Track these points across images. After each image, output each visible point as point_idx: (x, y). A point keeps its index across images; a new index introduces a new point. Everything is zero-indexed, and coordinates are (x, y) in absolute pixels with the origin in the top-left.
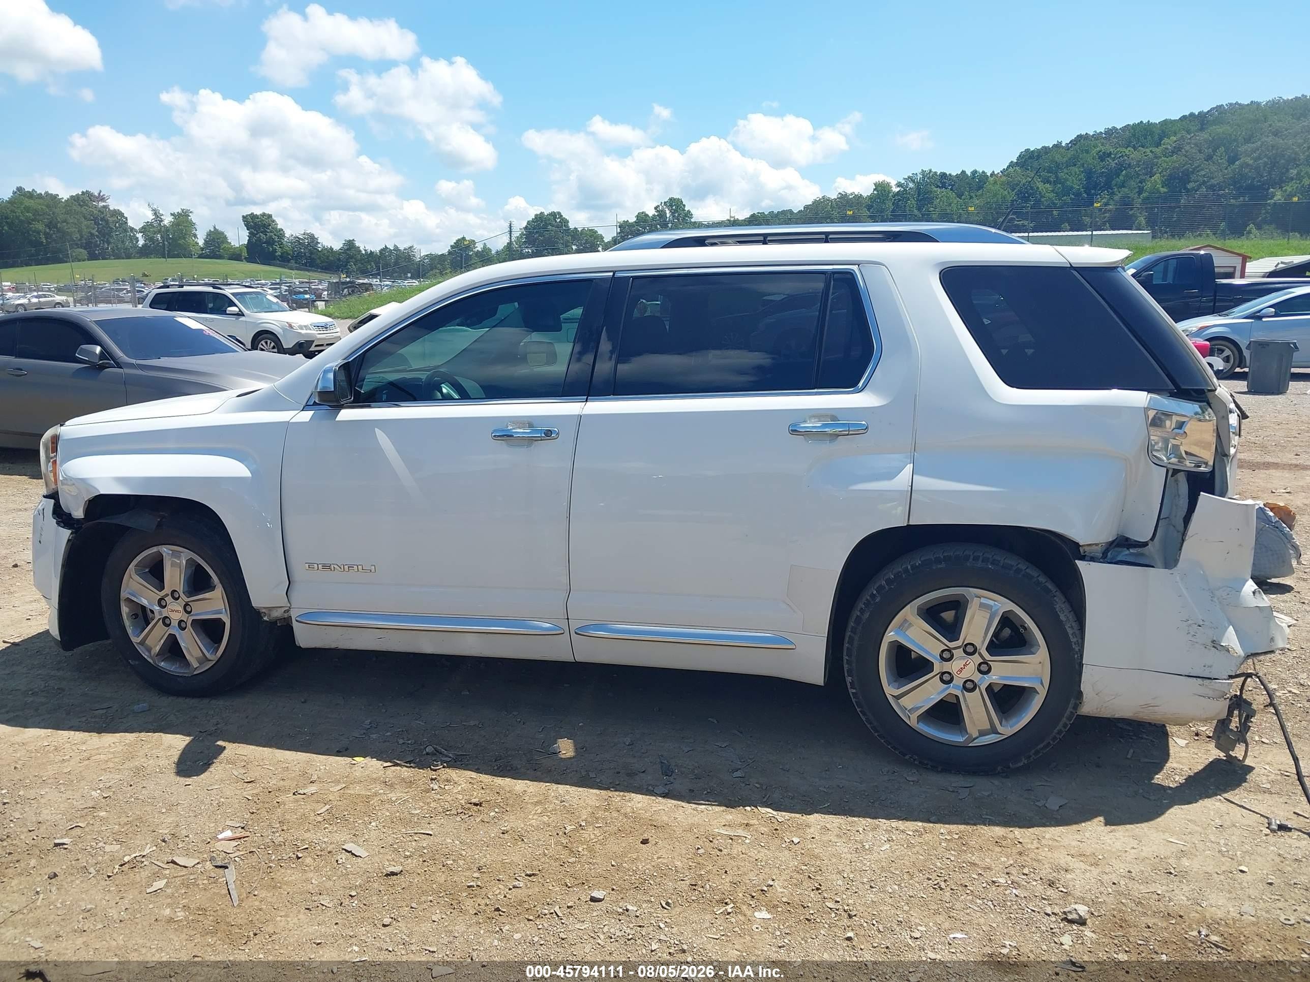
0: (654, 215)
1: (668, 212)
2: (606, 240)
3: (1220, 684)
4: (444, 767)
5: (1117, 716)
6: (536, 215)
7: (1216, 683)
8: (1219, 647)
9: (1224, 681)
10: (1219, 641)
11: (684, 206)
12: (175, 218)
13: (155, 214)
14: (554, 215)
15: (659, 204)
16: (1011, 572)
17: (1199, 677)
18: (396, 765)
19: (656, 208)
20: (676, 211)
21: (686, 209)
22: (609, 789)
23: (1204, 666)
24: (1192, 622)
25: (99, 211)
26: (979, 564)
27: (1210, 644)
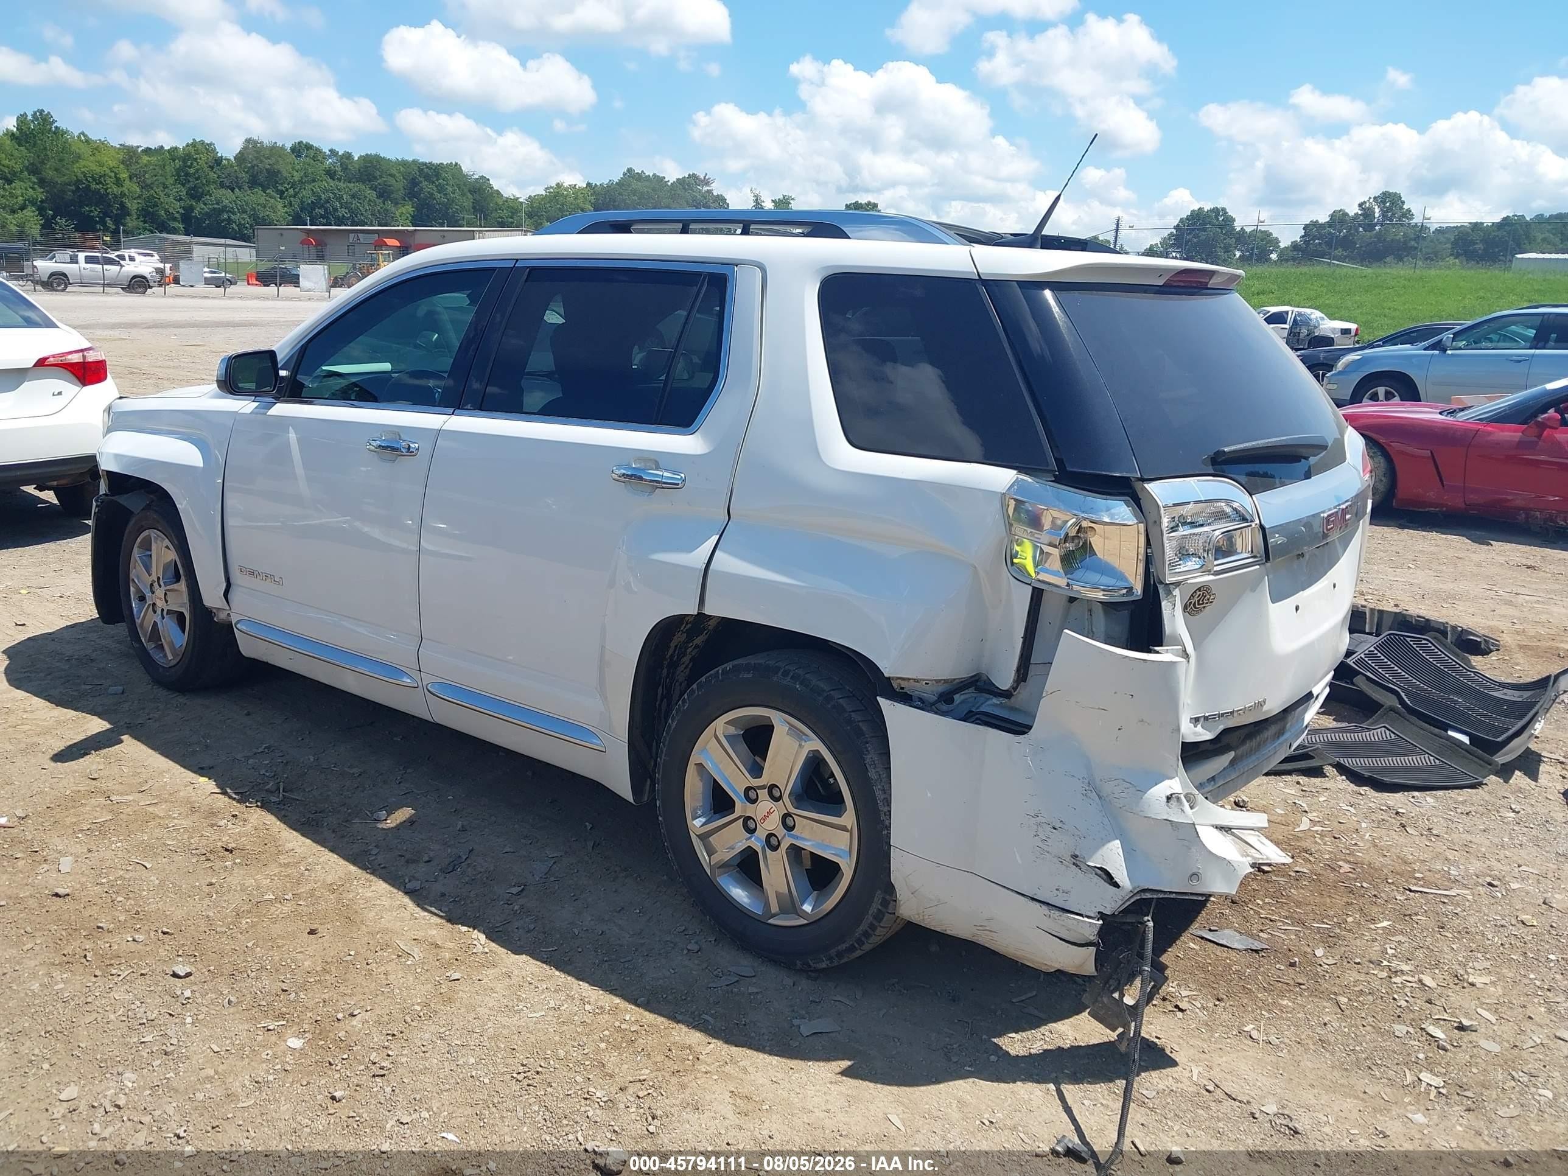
0: (1356, 214)
1: (1377, 210)
2: (1282, 245)
3: (1075, 922)
4: (257, 806)
5: (949, 932)
6: (1193, 212)
7: (1068, 918)
8: (1084, 868)
9: (1086, 919)
10: (1084, 858)
11: (1403, 203)
12: (775, 206)
13: (756, 201)
14: (1216, 211)
15: (1366, 199)
16: (821, 698)
17: (1048, 904)
18: (225, 793)
19: (1360, 205)
20: (1389, 209)
21: (1406, 207)
22: (366, 870)
23: (1057, 890)
24: (1044, 820)
25: (703, 196)
26: (787, 681)
27: (1068, 858)
